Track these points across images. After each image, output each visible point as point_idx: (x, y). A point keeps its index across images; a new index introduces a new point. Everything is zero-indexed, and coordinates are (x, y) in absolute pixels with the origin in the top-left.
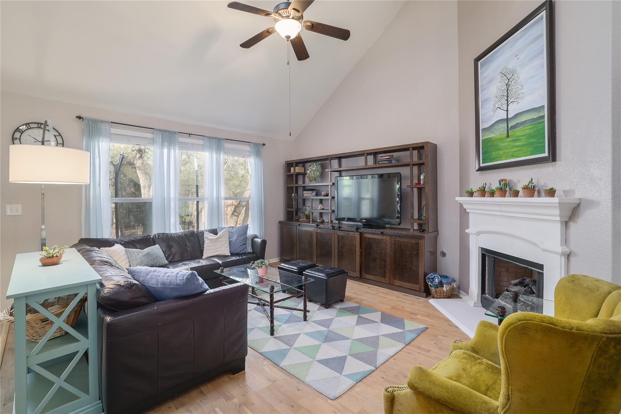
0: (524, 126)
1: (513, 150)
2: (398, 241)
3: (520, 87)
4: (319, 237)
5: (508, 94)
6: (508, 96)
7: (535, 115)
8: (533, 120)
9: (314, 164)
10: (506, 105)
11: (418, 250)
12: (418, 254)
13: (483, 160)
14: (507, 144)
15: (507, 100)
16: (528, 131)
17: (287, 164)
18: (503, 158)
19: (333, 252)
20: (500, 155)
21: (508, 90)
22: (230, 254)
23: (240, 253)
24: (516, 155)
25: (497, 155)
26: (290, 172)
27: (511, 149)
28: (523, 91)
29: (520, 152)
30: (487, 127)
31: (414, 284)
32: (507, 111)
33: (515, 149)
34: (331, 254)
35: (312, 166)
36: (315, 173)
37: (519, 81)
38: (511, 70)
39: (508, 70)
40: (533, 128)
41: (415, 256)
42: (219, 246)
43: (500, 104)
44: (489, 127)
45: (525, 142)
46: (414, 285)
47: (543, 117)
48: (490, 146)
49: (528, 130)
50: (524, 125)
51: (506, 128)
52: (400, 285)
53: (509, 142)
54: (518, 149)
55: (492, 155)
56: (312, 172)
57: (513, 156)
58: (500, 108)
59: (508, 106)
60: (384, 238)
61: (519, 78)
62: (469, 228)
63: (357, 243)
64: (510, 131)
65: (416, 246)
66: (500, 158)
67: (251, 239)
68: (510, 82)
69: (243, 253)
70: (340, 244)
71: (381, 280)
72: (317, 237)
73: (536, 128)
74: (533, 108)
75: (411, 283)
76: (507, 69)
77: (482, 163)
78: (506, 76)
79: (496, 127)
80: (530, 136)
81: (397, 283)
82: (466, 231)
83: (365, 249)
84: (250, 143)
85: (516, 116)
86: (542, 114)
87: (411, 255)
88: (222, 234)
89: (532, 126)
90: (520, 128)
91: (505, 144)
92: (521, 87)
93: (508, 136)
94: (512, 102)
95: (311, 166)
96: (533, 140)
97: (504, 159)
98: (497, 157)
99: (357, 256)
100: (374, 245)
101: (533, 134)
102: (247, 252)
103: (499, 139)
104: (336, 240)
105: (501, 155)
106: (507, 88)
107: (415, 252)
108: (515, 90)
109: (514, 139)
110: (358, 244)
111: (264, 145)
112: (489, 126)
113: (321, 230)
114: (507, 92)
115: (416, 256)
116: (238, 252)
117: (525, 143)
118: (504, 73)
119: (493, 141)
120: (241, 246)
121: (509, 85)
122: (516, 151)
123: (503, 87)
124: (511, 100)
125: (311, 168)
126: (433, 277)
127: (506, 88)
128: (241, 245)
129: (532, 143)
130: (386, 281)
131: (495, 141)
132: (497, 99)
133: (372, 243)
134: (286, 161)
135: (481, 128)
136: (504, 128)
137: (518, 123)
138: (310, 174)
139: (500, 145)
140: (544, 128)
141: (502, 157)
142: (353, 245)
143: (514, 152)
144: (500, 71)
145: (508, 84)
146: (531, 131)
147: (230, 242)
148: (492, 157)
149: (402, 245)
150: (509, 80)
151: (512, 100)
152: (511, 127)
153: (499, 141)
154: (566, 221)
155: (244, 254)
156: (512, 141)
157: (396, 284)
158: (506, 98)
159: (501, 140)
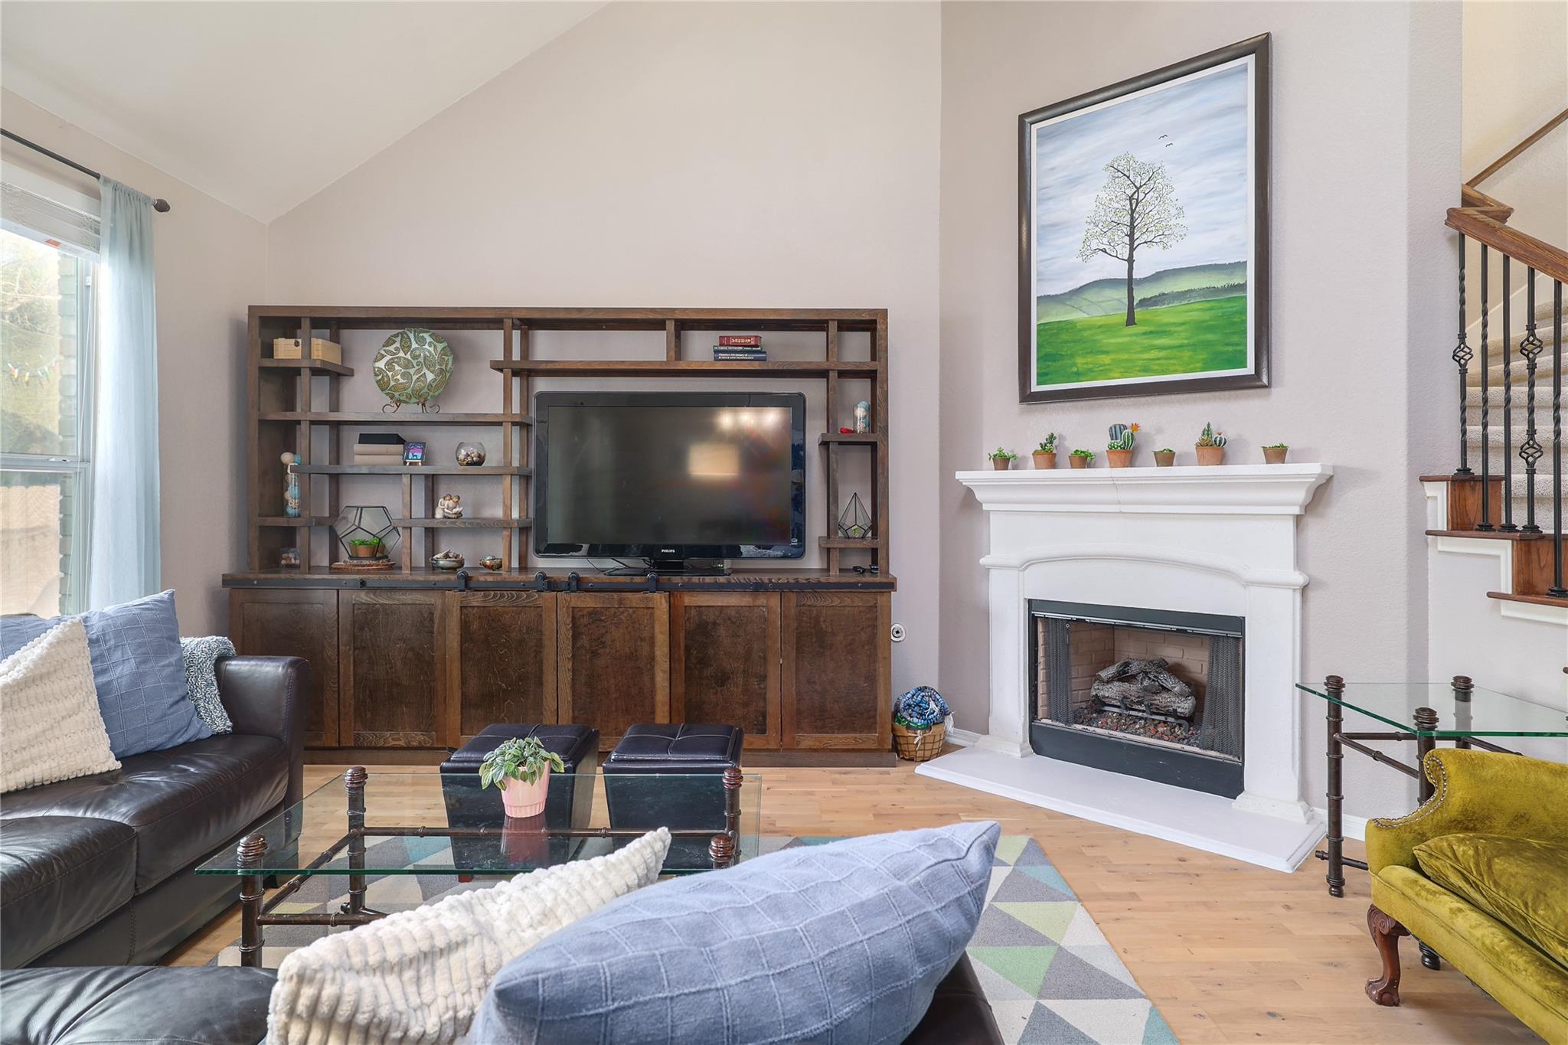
0: (1184, 303)
1: (1146, 356)
2: (809, 606)
3: (1173, 211)
4: (475, 626)
5: (1132, 223)
6: (1132, 227)
7: (1219, 281)
8: (1214, 291)
9: (411, 336)
10: (1128, 247)
11: (875, 627)
12: (872, 640)
13: (1039, 375)
14: (1126, 339)
15: (1131, 236)
16: (1195, 316)
17: (261, 318)
18: (1112, 375)
19: (549, 678)
20: (1105, 365)
21: (1133, 211)
22: (118, 765)
23: (170, 746)
24: (1156, 367)
25: (1091, 366)
26: (272, 356)
27: (1141, 352)
28: (1180, 221)
29: (1172, 361)
30: (1059, 293)
31: (860, 732)
32: (1130, 261)
33: (1154, 354)
34: (540, 683)
35: (397, 344)
36: (412, 371)
37: (1173, 196)
38: (1147, 168)
39: (1134, 165)
40: (1210, 309)
41: (863, 646)
42: (39, 728)
43: (1105, 241)
44: (1065, 294)
45: (1186, 339)
46: (864, 735)
47: (1243, 287)
48: (1067, 342)
49: (1197, 313)
50: (1184, 300)
51: (1126, 301)
52: (817, 745)
53: (1136, 335)
54: (1163, 354)
55: (1075, 365)
56: (397, 368)
57: (1146, 370)
58: (1106, 252)
59: (1132, 250)
60: (761, 600)
61: (1169, 190)
62: (989, 554)
63: (657, 630)
64: (1139, 309)
65: (868, 616)
66: (1105, 373)
67: (210, 664)
68: (1142, 196)
69: (184, 743)
70: (584, 641)
71: (751, 744)
72: (465, 625)
73: (1221, 310)
74: (1213, 263)
75: (854, 730)
76: (1131, 162)
77: (1038, 384)
78: (1128, 177)
79: (1091, 295)
80: (1201, 327)
81: (808, 740)
82: (982, 561)
83: (687, 648)
84: (97, 176)
85: (1158, 277)
86: (1237, 281)
87: (851, 644)
88: (49, 654)
89: (1208, 305)
90: (1170, 305)
91: (1120, 340)
92: (1176, 212)
93: (1131, 321)
94: (1146, 242)
95: (394, 342)
96: (1210, 337)
97: (1117, 375)
98: (1091, 370)
99: (661, 674)
100: (722, 631)
101: (1210, 323)
102: (205, 735)
103: (1100, 327)
104: (562, 630)
105: (1109, 365)
106: (1131, 205)
107: (864, 636)
108: (1158, 216)
109: (1152, 329)
110: (661, 633)
111: (162, 207)
112: (1067, 291)
113: (485, 596)
114: (1132, 218)
115: (866, 647)
116: (159, 740)
117: (1186, 341)
118: (1120, 168)
119: (1080, 331)
120: (172, 706)
121: (1137, 200)
122: (1159, 359)
123: (1117, 202)
124: (1145, 236)
125: (392, 348)
126: (919, 699)
127: (1128, 207)
128: (171, 700)
129: (1208, 344)
130: (769, 744)
131: (1085, 330)
132: (1097, 229)
133: (714, 623)
134: (250, 307)
135: (1035, 293)
136: (1118, 300)
137: (1164, 294)
138: (390, 374)
139: (1105, 341)
140: (1244, 312)
141: (1110, 370)
142: (642, 640)
143: (1149, 359)
144: (1109, 162)
145: (1135, 196)
146: (1206, 316)
147: (102, 692)
148: (1075, 369)
149: (822, 619)
150: (1138, 189)
151: (1145, 238)
152: (1140, 301)
153: (1099, 330)
154: (1297, 516)
155: (191, 749)
156: (1145, 334)
157: (802, 746)
158: (1127, 230)
159: (1108, 329)
